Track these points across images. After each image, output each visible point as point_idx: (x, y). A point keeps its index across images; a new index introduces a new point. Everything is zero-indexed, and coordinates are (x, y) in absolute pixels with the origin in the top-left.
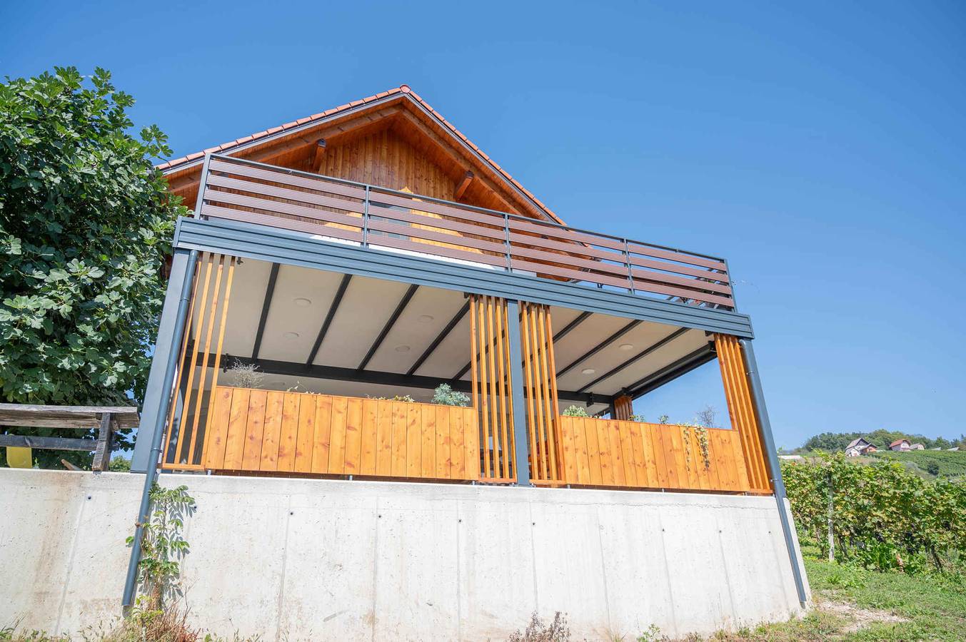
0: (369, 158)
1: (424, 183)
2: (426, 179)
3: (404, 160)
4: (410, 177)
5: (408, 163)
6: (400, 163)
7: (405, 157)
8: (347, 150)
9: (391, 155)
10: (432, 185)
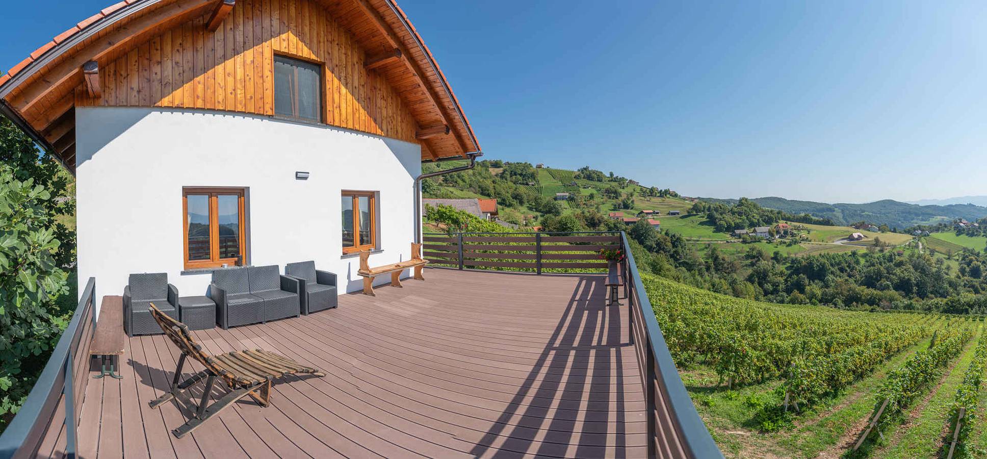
0: (276, 15)
1: (337, 48)
2: (338, 44)
3: (314, 20)
4: (322, 40)
5: (318, 23)
6: (310, 25)
7: (315, 17)
8: (249, 7)
9: (300, 12)
10: (343, 51)
